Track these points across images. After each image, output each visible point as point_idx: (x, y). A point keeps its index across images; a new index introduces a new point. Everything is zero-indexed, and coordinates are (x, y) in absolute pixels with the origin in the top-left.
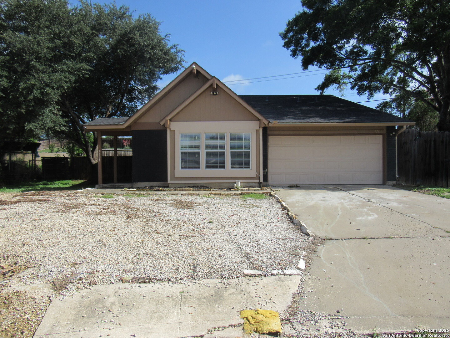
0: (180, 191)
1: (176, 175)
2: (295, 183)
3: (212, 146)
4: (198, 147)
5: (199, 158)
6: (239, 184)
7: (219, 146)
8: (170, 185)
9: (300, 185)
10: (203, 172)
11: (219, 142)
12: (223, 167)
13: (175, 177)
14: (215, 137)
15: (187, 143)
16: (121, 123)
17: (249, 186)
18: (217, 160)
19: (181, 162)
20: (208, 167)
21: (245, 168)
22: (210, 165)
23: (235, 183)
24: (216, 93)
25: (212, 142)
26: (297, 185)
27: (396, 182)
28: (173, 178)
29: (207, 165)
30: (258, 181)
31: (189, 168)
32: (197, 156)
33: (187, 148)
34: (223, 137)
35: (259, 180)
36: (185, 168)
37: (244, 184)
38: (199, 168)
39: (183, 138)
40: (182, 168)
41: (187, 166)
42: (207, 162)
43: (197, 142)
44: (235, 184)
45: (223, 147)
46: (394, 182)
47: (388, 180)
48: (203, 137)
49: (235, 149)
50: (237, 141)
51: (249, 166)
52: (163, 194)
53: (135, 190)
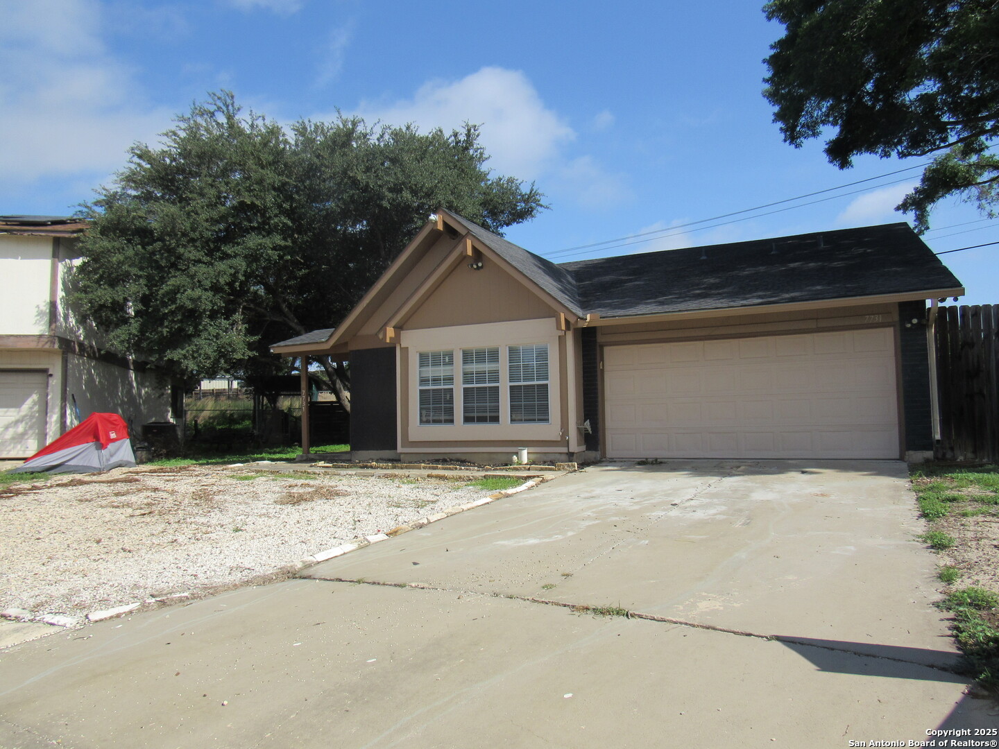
0: (402, 468)
1: (413, 437)
2: (651, 454)
3: (475, 375)
4: (450, 379)
5: (451, 401)
6: (525, 455)
7: (487, 375)
8: (402, 456)
9: (666, 460)
10: (459, 430)
11: (487, 367)
12: (495, 419)
13: (410, 440)
14: (480, 356)
15: (430, 372)
16: (323, 340)
17: (548, 462)
18: (484, 404)
19: (421, 409)
20: (468, 419)
21: (539, 420)
22: (471, 415)
23: (517, 454)
24: (477, 265)
25: (474, 367)
26: (656, 459)
27: (935, 454)
28: (407, 443)
29: (467, 415)
30: (564, 450)
31: (435, 422)
32: (448, 398)
33: (442, 381)
34: (494, 355)
35: (567, 448)
36: (428, 422)
37: (538, 455)
38: (452, 421)
39: (424, 360)
40: (421, 422)
41: (431, 418)
42: (466, 410)
43: (448, 368)
44: (515, 456)
45: (495, 376)
46: (929, 454)
47: (908, 449)
48: (458, 358)
49: (519, 380)
50: (522, 363)
51: (546, 417)
52: (350, 475)
53: (331, 465)
